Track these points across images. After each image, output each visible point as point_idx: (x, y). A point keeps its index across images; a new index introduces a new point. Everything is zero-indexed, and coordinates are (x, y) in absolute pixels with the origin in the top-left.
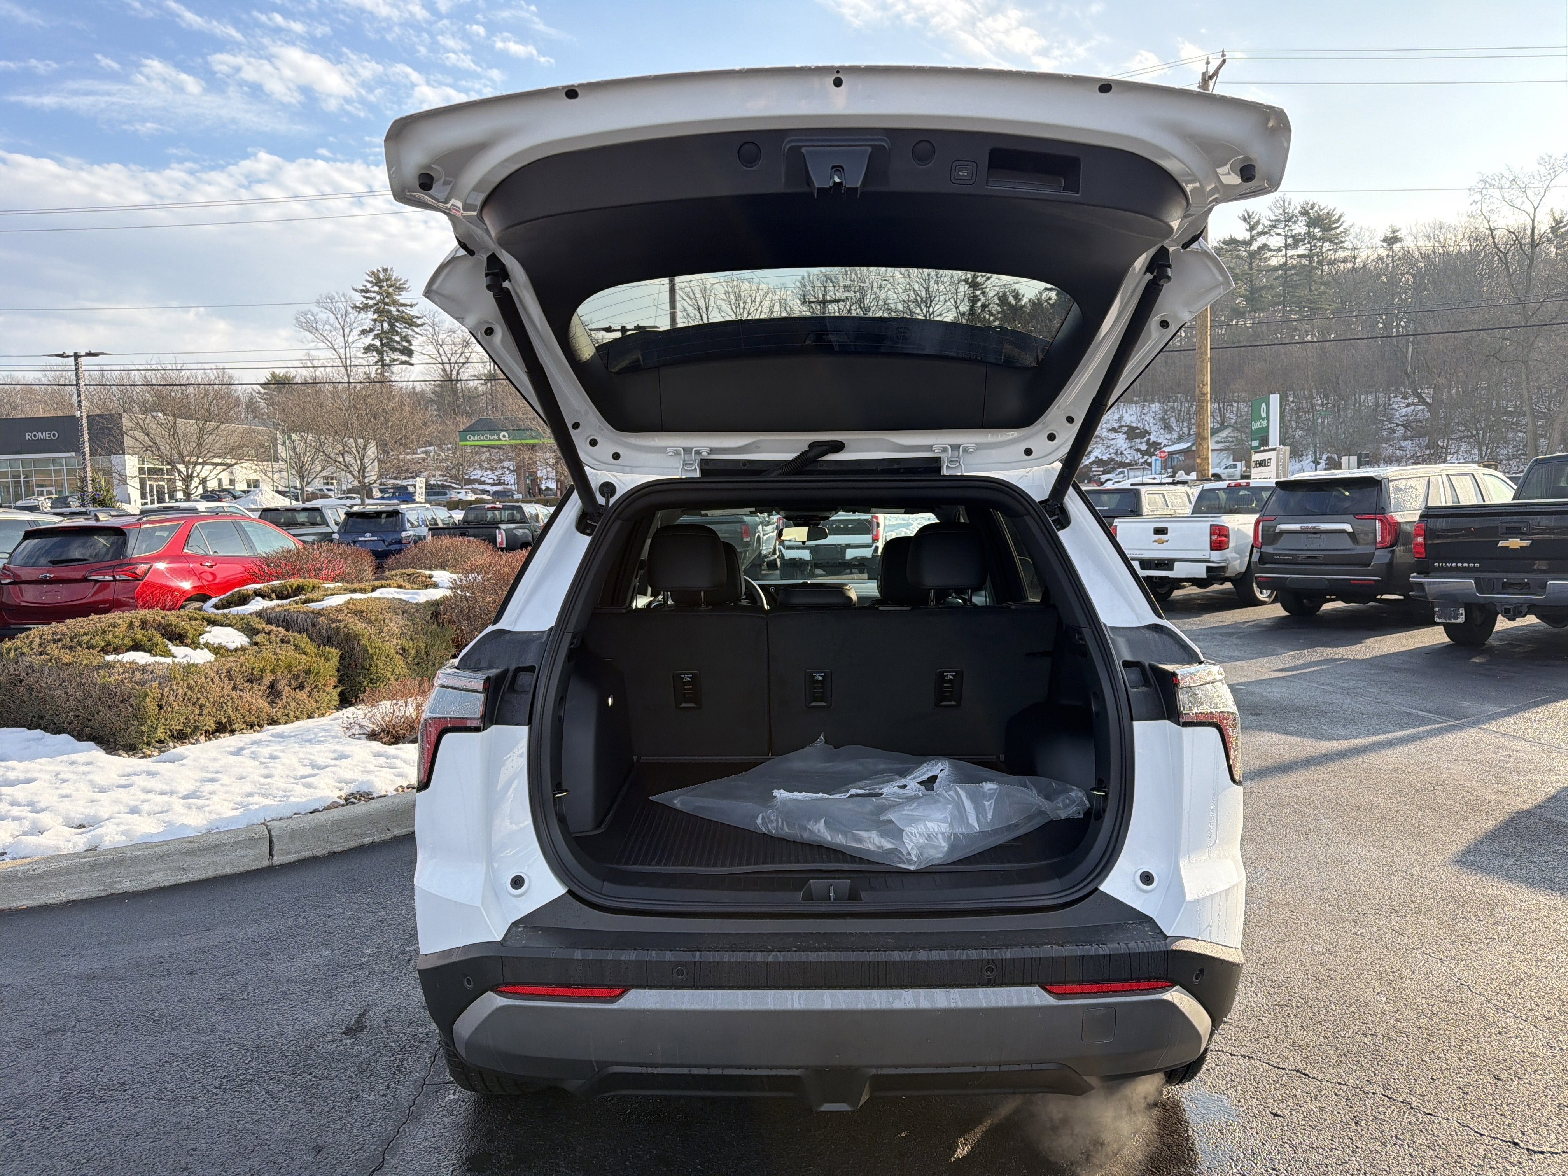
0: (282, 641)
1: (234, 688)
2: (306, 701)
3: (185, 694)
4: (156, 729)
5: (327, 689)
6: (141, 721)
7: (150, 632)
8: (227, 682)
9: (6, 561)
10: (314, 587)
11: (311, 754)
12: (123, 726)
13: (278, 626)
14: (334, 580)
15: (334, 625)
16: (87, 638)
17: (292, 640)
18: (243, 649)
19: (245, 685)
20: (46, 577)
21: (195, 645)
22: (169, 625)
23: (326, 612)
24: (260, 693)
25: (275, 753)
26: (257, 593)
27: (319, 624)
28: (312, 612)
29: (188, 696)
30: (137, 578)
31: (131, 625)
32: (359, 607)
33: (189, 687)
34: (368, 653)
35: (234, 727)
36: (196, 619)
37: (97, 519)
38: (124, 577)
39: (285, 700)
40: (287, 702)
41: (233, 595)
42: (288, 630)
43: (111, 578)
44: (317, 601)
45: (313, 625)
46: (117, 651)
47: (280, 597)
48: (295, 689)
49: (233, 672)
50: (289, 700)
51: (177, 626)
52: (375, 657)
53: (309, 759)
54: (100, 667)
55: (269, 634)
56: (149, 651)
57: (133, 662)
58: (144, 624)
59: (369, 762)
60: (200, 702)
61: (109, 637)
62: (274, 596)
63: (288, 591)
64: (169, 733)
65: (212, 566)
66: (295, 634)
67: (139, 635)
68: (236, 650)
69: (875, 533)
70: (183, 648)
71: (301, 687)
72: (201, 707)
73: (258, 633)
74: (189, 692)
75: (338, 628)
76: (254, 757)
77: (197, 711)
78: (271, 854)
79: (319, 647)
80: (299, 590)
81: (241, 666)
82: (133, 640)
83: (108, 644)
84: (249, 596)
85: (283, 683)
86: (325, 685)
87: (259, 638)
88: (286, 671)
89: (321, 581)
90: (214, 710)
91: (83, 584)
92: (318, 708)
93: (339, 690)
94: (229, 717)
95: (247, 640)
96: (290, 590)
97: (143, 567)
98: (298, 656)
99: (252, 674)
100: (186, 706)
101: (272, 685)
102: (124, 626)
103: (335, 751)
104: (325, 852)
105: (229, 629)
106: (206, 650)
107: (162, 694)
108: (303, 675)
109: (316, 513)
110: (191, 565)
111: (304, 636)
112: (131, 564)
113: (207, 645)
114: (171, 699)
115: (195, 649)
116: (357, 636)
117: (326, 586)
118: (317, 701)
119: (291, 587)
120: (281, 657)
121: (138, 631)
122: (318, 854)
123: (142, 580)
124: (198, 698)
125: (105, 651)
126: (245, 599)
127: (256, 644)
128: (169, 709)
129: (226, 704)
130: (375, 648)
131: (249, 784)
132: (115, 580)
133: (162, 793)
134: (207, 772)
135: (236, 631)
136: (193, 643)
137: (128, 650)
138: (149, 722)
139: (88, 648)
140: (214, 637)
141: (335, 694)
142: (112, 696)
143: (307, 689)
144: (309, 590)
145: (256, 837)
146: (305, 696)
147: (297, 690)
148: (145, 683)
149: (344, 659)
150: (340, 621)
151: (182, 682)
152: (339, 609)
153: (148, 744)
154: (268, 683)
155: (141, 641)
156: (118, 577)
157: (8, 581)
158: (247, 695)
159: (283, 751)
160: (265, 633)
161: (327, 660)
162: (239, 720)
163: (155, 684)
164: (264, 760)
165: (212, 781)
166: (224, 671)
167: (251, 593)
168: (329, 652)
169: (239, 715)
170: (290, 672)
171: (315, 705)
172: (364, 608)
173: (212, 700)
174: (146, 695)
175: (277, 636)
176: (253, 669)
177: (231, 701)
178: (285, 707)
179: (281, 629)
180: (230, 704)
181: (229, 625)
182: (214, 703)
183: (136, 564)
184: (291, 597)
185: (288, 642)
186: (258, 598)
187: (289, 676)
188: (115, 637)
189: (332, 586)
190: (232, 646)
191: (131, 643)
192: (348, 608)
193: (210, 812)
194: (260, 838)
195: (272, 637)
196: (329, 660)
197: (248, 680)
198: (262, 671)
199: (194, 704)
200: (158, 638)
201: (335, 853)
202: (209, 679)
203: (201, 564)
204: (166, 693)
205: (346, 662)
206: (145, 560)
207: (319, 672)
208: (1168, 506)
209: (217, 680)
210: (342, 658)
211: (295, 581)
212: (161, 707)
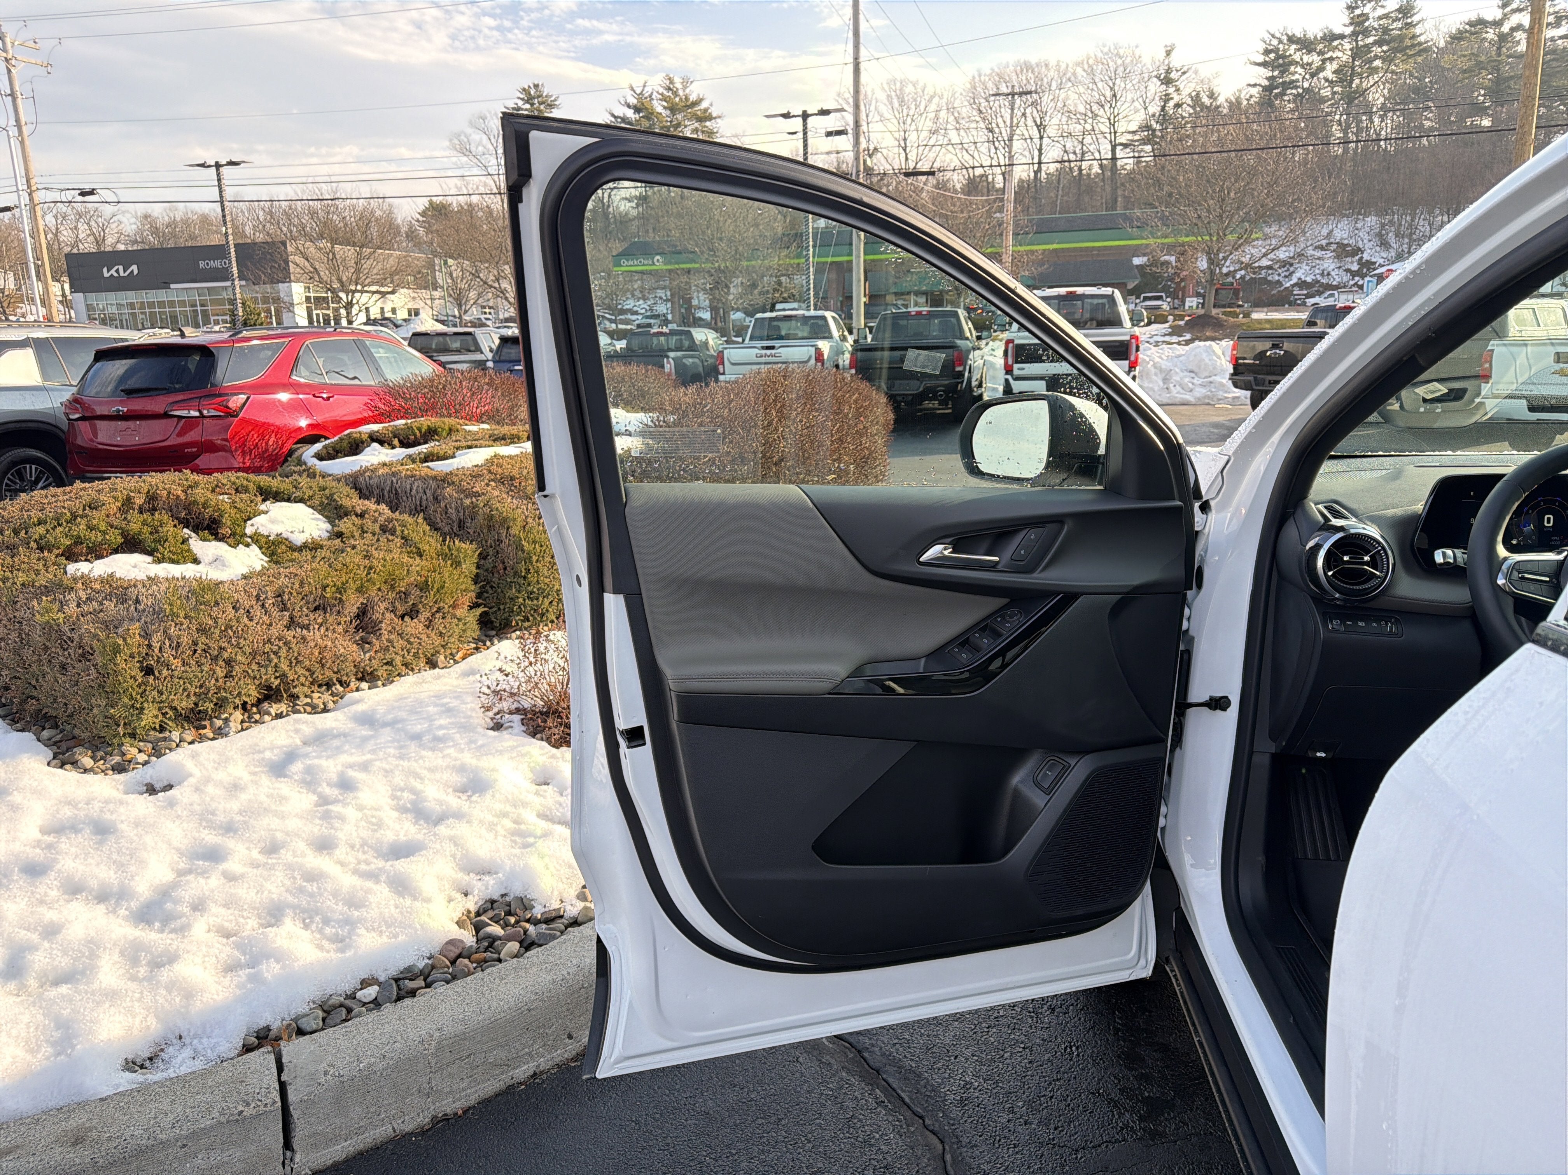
0: (384, 529)
1: (292, 623)
2: (424, 637)
3: (195, 644)
4: (142, 709)
5: (459, 613)
6: (111, 696)
7: (157, 515)
8: (275, 613)
9: (75, 390)
10: (450, 430)
11: (417, 776)
12: (84, 704)
13: (378, 502)
14: (479, 419)
15: (467, 502)
16: (41, 530)
17: (399, 528)
18: (312, 547)
19: (312, 617)
20: (118, 411)
21: (236, 539)
22: (195, 502)
23: (455, 479)
24: (340, 629)
25: (351, 773)
26: (374, 438)
27: (444, 498)
28: (434, 478)
29: (200, 647)
30: (231, 414)
31: (128, 502)
32: (508, 469)
33: (203, 630)
34: (523, 551)
35: (295, 691)
36: (247, 491)
37: (183, 335)
38: (213, 413)
39: (385, 636)
40: (388, 640)
41: (341, 439)
42: (393, 509)
43: (197, 414)
44: (445, 458)
45: (436, 499)
46: (96, 553)
47: (405, 444)
48: (402, 617)
49: (286, 597)
50: (392, 637)
51: (205, 505)
52: (535, 558)
53: (413, 791)
54: (47, 590)
55: (361, 516)
56: (150, 553)
57: (109, 580)
58: (152, 503)
59: (525, 804)
60: (226, 655)
61: (80, 528)
62: (396, 442)
63: (415, 435)
64: (171, 713)
65: (328, 398)
66: (405, 517)
67: (136, 523)
68: (305, 546)
69: (1133, 358)
70: (214, 543)
71: (413, 613)
72: (229, 662)
73: (346, 514)
74: (203, 639)
75: (474, 506)
76: (310, 781)
77: (220, 672)
78: (288, 1145)
79: (444, 541)
80: (430, 434)
81: (302, 584)
82: (124, 534)
83: (78, 541)
84: (363, 442)
85: (382, 606)
86: (454, 606)
87: (346, 525)
88: (385, 588)
89: (461, 422)
90: (254, 667)
91: (164, 421)
92: (443, 646)
93: (479, 611)
94: (283, 676)
95: (328, 526)
96: (418, 434)
97: (238, 400)
98: (406, 559)
99: (323, 597)
100: (199, 664)
101: (362, 613)
102: (114, 507)
103: (461, 769)
104: (423, 1119)
105: (301, 506)
106: (254, 548)
107: (149, 646)
108: (415, 592)
109: (469, 338)
110: (301, 396)
111: (420, 520)
112: (220, 395)
113: (257, 539)
114: (168, 654)
115: (234, 546)
116: (505, 520)
117: (467, 428)
118: (441, 634)
119: (419, 429)
120: (375, 563)
121: (133, 515)
122: (408, 1127)
123: (236, 416)
124: (221, 648)
125: (71, 556)
126: (358, 446)
127: (339, 535)
128: (165, 672)
129: (275, 653)
130: (534, 542)
131: (280, 875)
132: (202, 416)
133: (102, 897)
134: (211, 826)
135: (311, 510)
136: (233, 534)
137: (116, 551)
138: (126, 700)
139: (41, 549)
140: (273, 522)
141: (471, 619)
142: (64, 642)
143: (425, 615)
144: (445, 434)
145: (248, 1112)
146: (421, 627)
147: (407, 619)
148: (121, 622)
149: (485, 558)
150: (477, 495)
151: (186, 622)
152: (475, 474)
153: (133, 736)
154: (355, 610)
155: (140, 533)
156: (205, 412)
157: (77, 416)
158: (315, 636)
159: (365, 767)
160: (357, 515)
161: (457, 564)
162: (302, 679)
163: (135, 628)
164: (327, 790)
165: (214, 855)
166: (270, 595)
167: (365, 437)
168: (459, 550)
169: (302, 671)
170: (392, 587)
171: (438, 641)
172: (515, 473)
173: (248, 650)
174: (116, 650)
175: (375, 521)
176: (324, 588)
177: (285, 649)
178: (387, 649)
179: (383, 507)
180: (283, 653)
181: (301, 500)
182: (254, 654)
183: (227, 394)
184: (419, 444)
185: (393, 532)
186: (375, 445)
187: (392, 595)
188: (90, 528)
189: (474, 428)
190: (299, 539)
191: (120, 540)
192: (490, 472)
193: (170, 987)
194: (258, 1116)
195: (368, 522)
196: (459, 564)
197: (316, 609)
198: (341, 590)
199: (215, 659)
200: (170, 528)
201: (446, 1119)
202: (242, 611)
203: (314, 396)
204: (156, 645)
205: (488, 564)
206: (239, 389)
207: (443, 587)
208: (1539, 325)
209: (258, 612)
210: (483, 556)
211: (425, 422)
212: (148, 671)
